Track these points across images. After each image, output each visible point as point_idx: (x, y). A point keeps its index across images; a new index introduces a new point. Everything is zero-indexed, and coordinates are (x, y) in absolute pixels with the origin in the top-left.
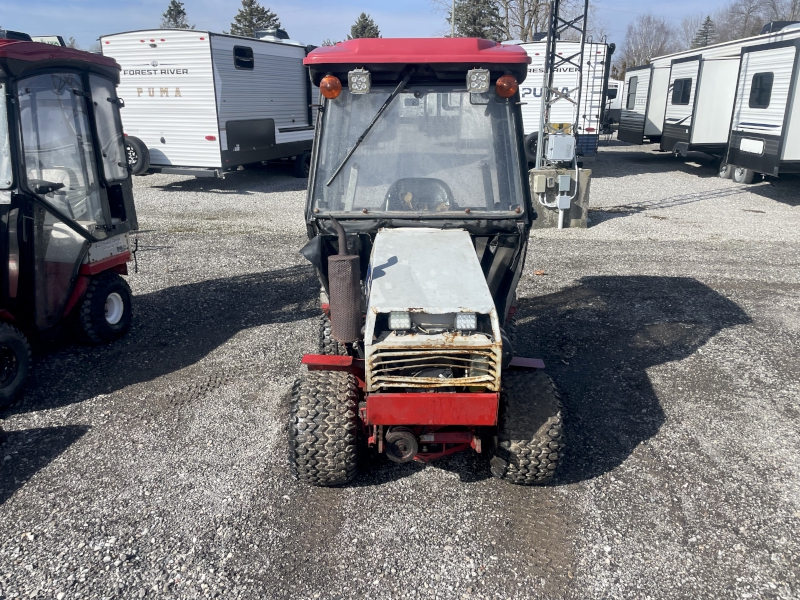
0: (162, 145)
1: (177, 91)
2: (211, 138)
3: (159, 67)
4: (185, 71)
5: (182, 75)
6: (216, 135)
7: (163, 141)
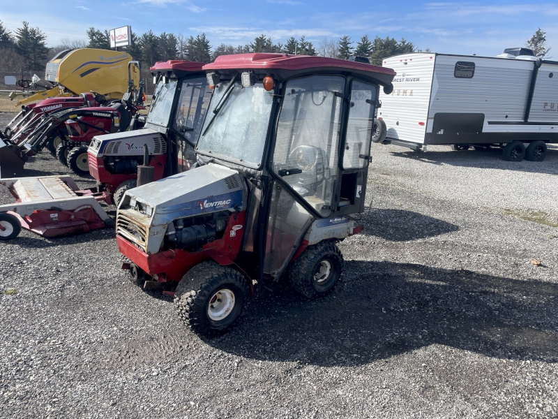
0: (397, 126)
1: (411, 92)
2: (421, 124)
3: (406, 77)
4: (418, 80)
5: (416, 82)
6: (425, 122)
7: (398, 124)
